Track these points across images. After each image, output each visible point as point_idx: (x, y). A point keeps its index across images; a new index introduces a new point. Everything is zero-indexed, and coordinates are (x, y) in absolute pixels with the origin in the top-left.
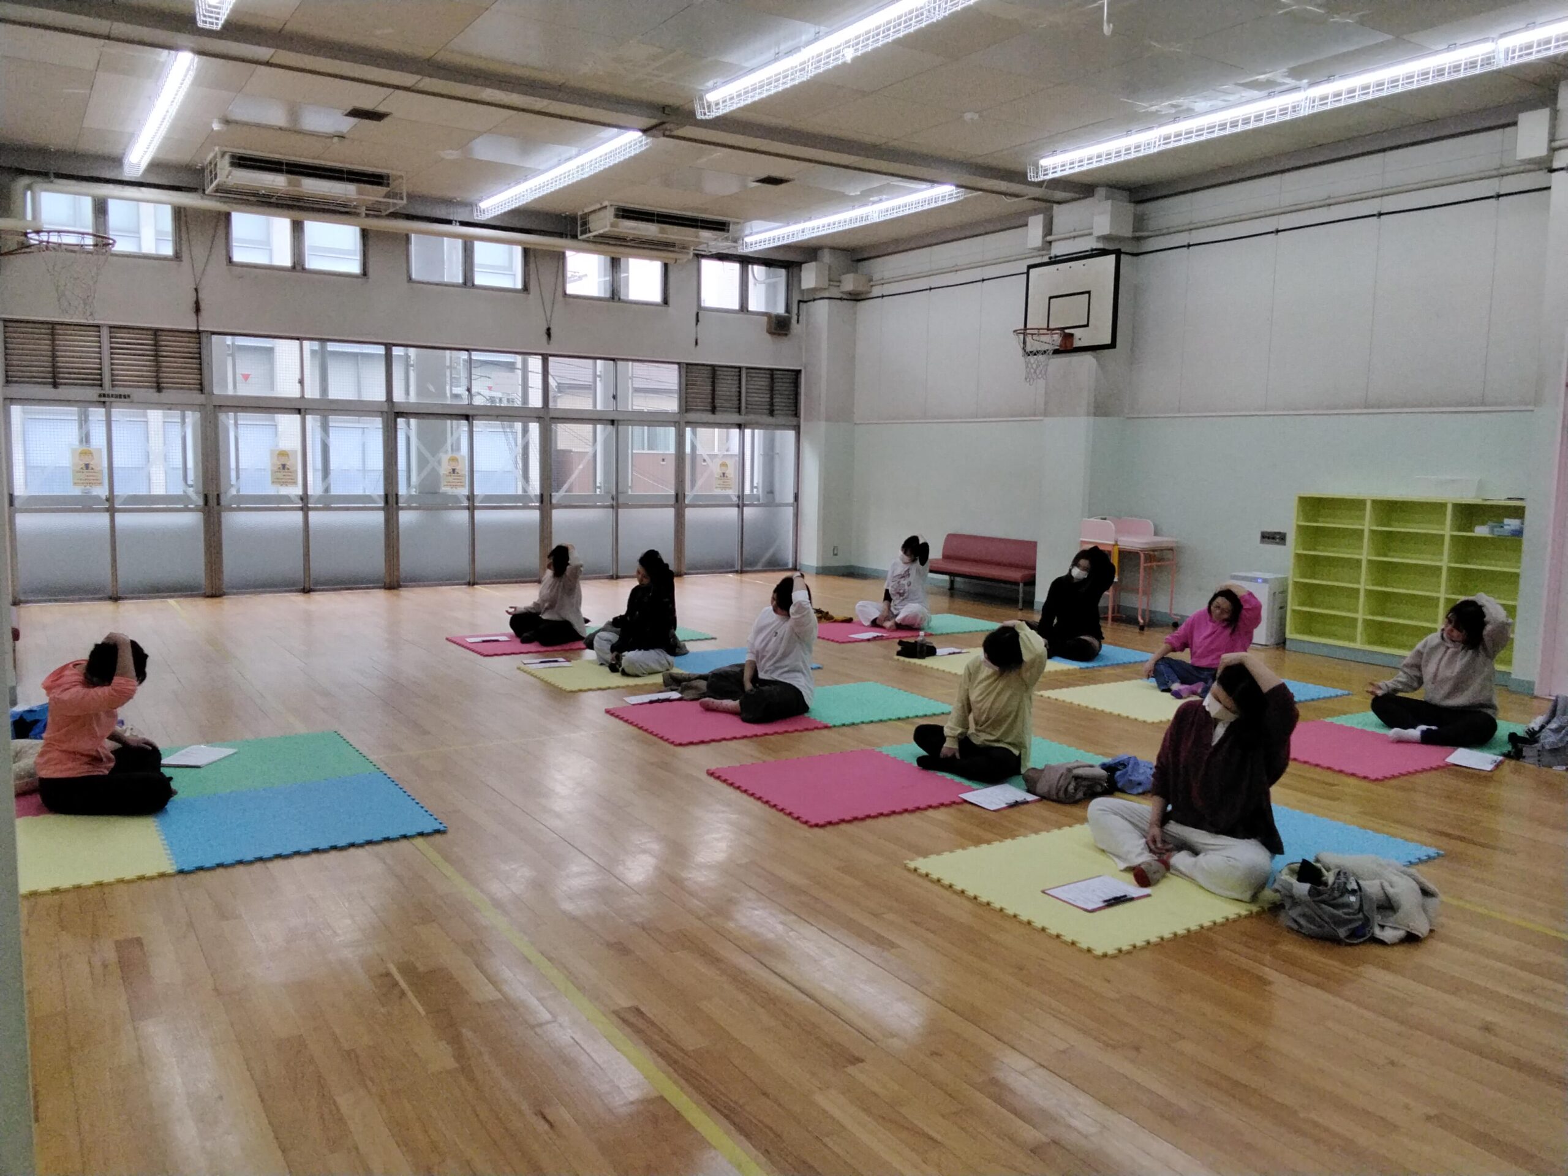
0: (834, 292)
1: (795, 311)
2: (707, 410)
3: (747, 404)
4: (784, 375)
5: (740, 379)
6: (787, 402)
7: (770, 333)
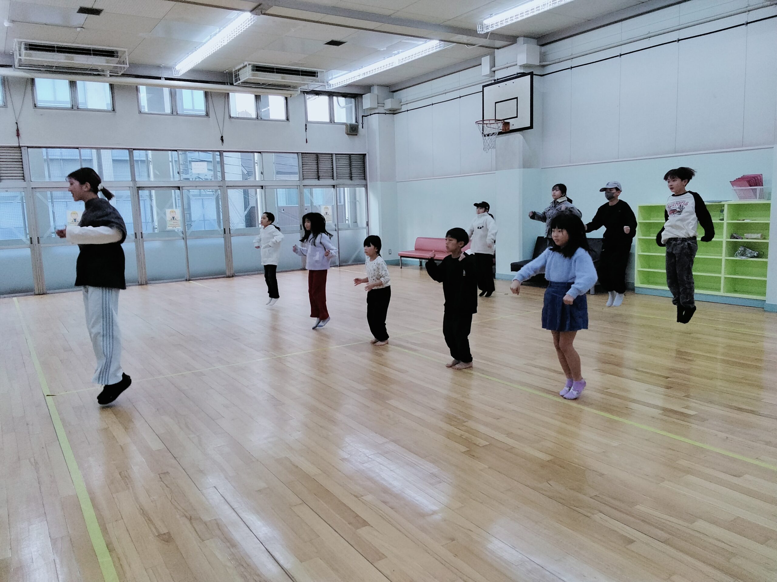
0: (381, 110)
1: (360, 121)
2: (316, 178)
3: (337, 174)
4: (357, 157)
5: (332, 161)
6: (360, 172)
7: (347, 134)
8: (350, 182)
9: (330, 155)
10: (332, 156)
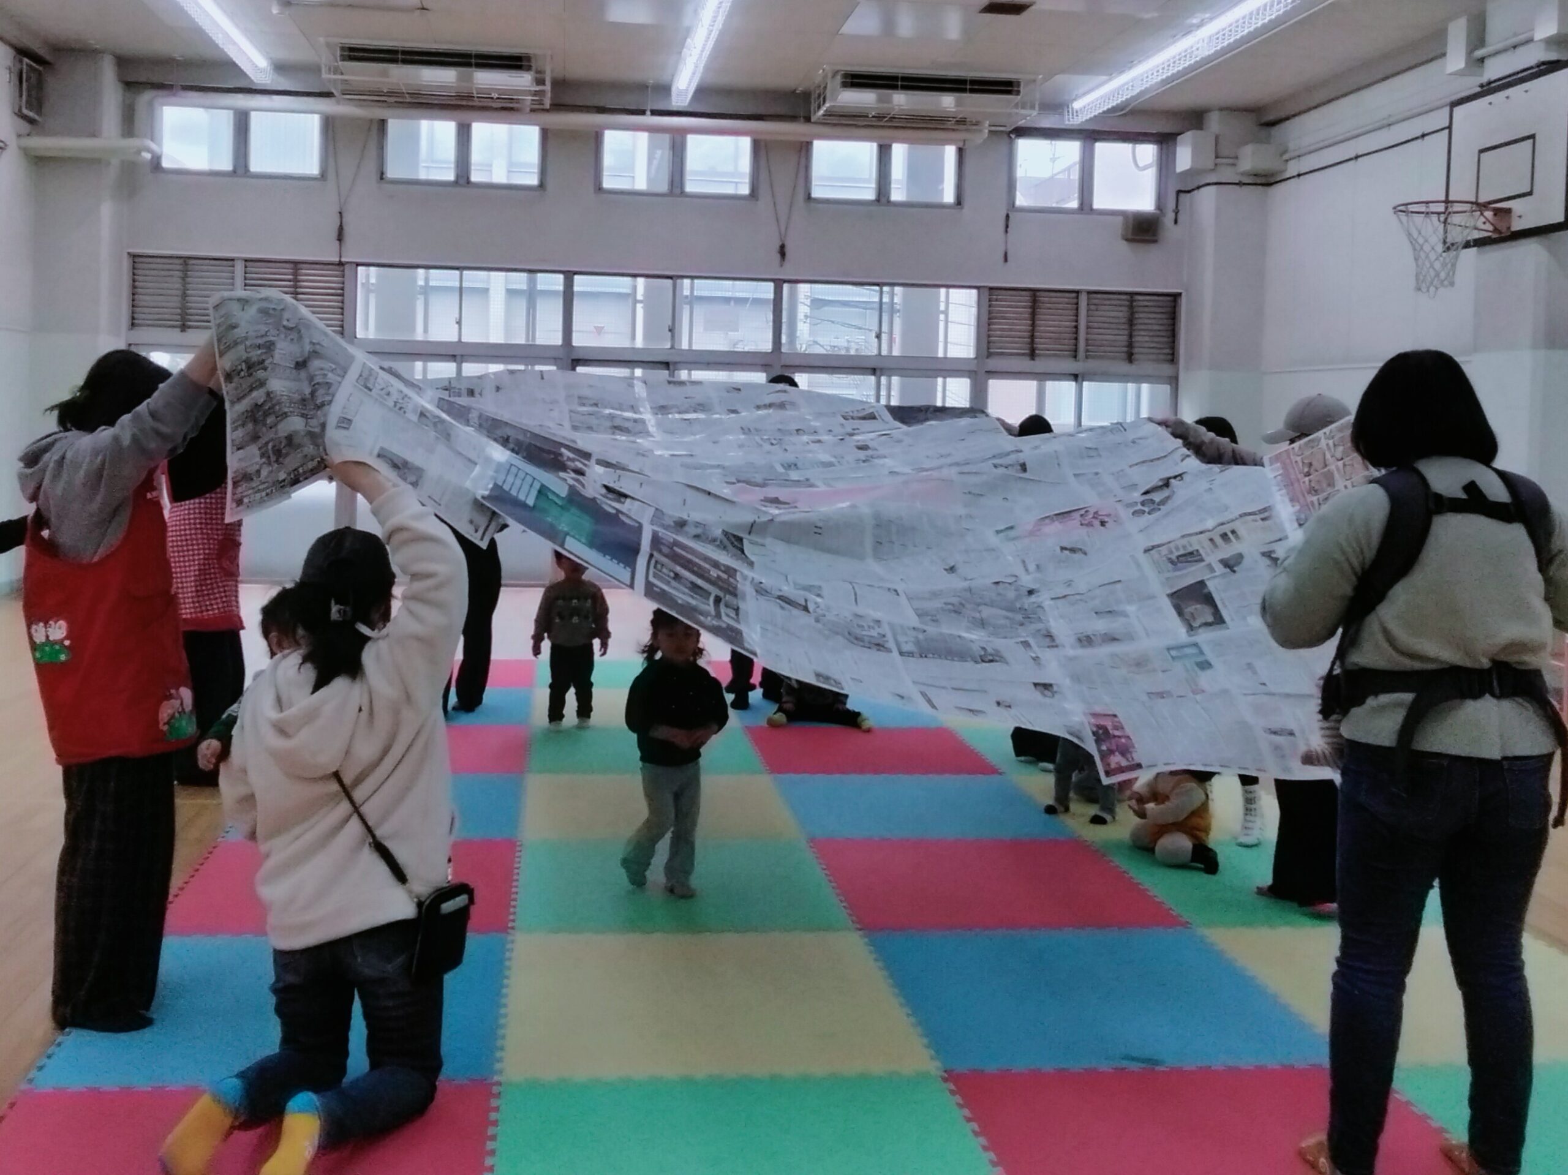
0: (1228, 175)
1: (1171, 206)
2: (1023, 354)
3: (1086, 345)
4: (1150, 301)
5: (1077, 309)
6: (1157, 342)
7: (1127, 240)
8: (1124, 367)
9: (1074, 295)
10: (1077, 297)
